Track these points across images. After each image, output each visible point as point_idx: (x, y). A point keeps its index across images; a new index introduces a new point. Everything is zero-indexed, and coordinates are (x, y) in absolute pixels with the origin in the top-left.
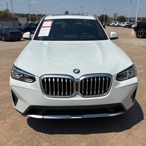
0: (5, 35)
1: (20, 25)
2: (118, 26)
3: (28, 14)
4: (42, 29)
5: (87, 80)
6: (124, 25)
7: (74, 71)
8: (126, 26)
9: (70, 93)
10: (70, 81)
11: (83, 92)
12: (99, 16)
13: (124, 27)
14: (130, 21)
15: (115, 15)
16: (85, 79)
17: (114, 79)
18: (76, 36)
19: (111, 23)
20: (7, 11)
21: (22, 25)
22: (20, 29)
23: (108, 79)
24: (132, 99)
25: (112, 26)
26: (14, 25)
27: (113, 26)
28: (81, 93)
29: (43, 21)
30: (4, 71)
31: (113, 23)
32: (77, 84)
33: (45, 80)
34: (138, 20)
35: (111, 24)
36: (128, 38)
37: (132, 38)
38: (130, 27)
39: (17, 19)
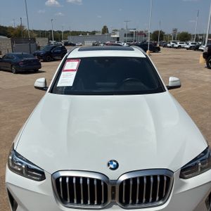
0: (17, 64)
1: (39, 48)
2: (180, 47)
3: (51, 31)
4: (63, 73)
5: (131, 182)
6: (188, 46)
7: (109, 165)
8: (191, 48)
9: (103, 202)
10: (102, 184)
11: (124, 201)
12: (152, 33)
13: (188, 49)
14: (197, 40)
15: (175, 30)
16: (127, 181)
17: (176, 177)
18: (115, 84)
19: (169, 43)
20: (21, 27)
21: (42, 48)
22: (38, 55)
23: (165, 178)
24: (207, 205)
25: (170, 47)
26: (30, 48)
27: (172, 47)
28: (121, 201)
29: (66, 59)
30: (8, 128)
31: (172, 43)
32: (113, 189)
33: (61, 180)
34: (209, 38)
35: (169, 45)
36: (195, 69)
37: (201, 69)
38: (196, 48)
39: (34, 40)
